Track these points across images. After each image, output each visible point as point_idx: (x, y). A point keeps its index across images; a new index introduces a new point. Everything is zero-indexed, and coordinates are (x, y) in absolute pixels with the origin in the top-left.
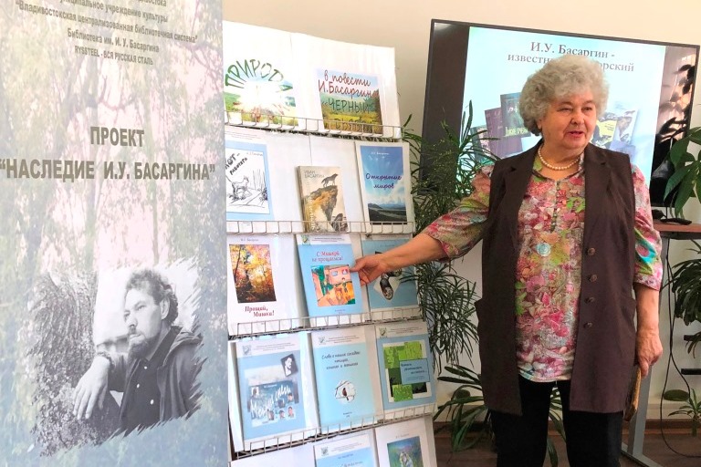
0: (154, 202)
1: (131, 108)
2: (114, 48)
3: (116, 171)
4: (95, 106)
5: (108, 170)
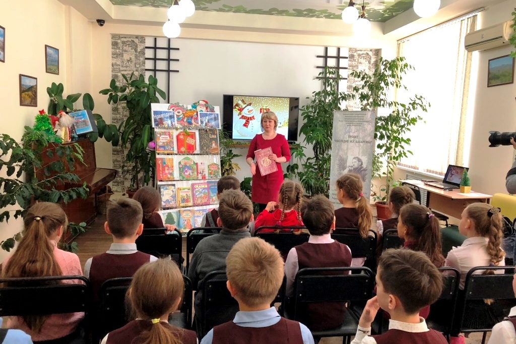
0: (359, 147)
2: (354, 124)
4: (349, 133)
5: (351, 141)
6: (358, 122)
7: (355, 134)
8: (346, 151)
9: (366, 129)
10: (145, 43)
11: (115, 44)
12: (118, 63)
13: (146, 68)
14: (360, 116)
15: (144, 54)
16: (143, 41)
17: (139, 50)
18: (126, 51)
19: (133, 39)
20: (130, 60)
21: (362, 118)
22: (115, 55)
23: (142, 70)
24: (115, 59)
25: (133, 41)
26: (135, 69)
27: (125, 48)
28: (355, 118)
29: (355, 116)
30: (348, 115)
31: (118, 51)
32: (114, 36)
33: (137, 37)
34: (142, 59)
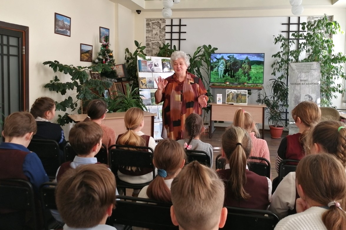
0: (309, 87)
1: (306, 78)
2: (304, 72)
3: (303, 84)
4: (301, 78)
5: (302, 84)
6: (307, 70)
7: (305, 79)
8: (299, 91)
9: (314, 75)
10: (165, 23)
11: (148, 25)
12: (150, 36)
13: (166, 39)
14: (308, 66)
15: (165, 29)
16: (164, 22)
17: (162, 27)
18: (154, 28)
19: (158, 21)
20: (156, 34)
21: (310, 67)
22: (148, 31)
23: (164, 40)
24: (148, 34)
25: (158, 22)
26: (159, 39)
27: (154, 27)
28: (304, 67)
29: (305, 66)
30: (299, 66)
31: (149, 28)
32: (147, 20)
33: (161, 20)
34: (163, 33)
